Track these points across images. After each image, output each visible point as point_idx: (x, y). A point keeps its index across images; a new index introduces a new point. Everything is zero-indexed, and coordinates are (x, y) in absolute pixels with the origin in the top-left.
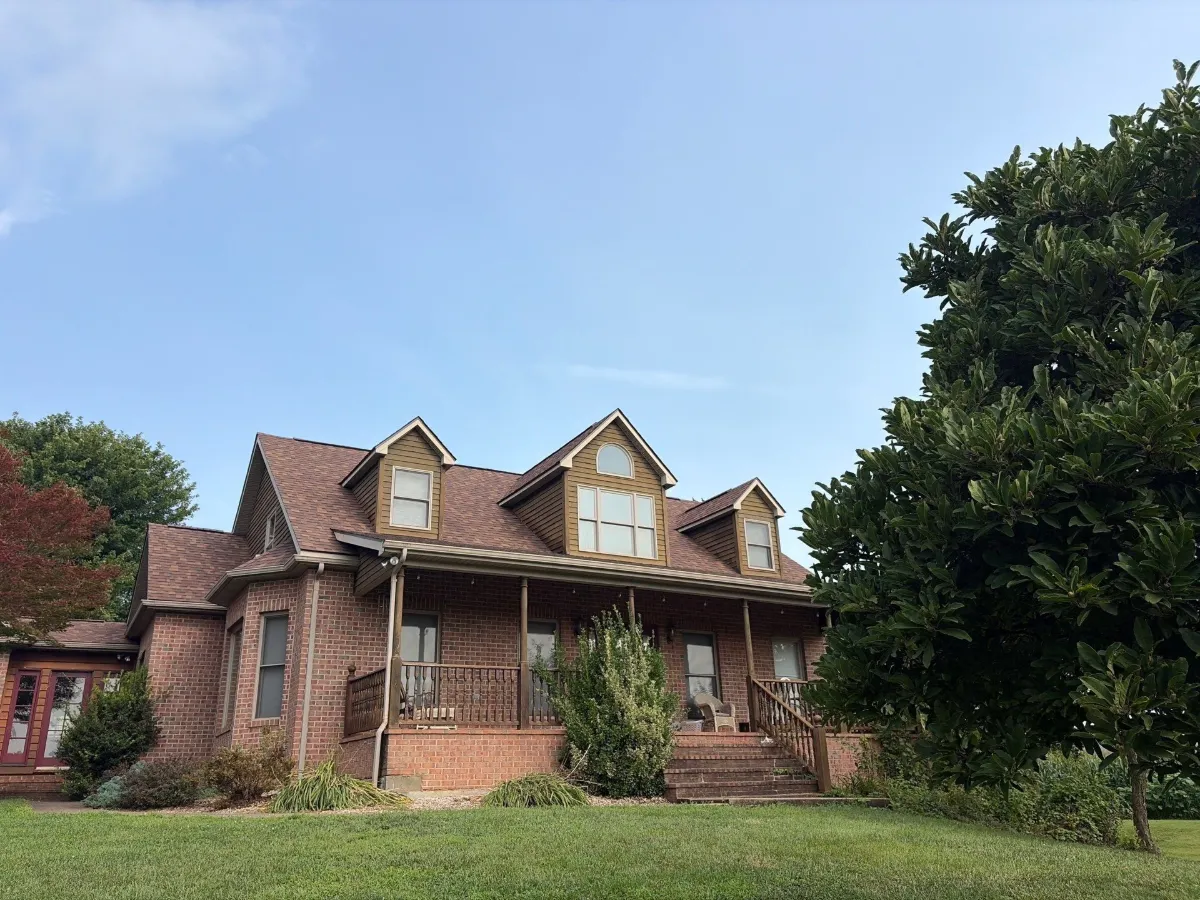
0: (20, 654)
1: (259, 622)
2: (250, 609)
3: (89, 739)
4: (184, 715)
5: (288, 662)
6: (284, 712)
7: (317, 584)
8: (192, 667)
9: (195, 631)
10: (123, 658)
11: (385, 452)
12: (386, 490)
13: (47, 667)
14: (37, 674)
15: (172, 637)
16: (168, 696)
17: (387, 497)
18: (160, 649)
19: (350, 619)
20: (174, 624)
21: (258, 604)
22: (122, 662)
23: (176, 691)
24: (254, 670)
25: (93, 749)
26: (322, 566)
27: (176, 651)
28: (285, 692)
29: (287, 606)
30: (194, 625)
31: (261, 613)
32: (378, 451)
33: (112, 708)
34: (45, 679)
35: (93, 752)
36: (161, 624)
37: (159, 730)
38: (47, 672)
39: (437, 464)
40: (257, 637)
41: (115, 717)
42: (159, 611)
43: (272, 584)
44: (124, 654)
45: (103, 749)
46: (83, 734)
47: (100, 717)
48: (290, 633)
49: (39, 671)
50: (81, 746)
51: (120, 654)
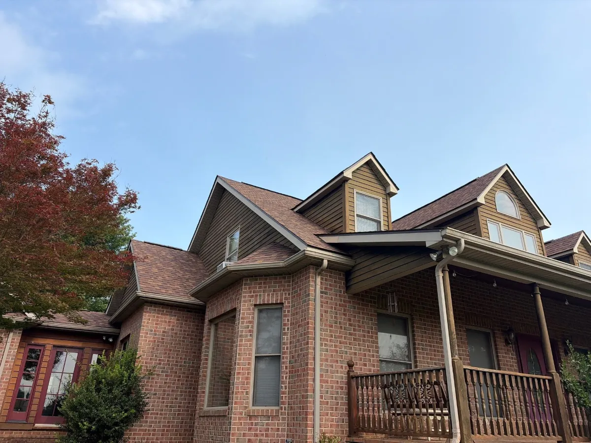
0: (30, 331)
1: (253, 314)
2: (245, 301)
3: (87, 411)
4: (164, 391)
5: (284, 353)
6: (283, 403)
7: (319, 280)
8: (171, 350)
9: (174, 319)
10: (107, 339)
11: (350, 176)
12: (351, 208)
13: (49, 343)
14: (42, 348)
15: (156, 324)
16: (152, 374)
17: (352, 213)
18: (147, 333)
19: (345, 315)
20: (159, 314)
21: (252, 296)
22: (107, 342)
23: (158, 370)
24: (250, 359)
25: (91, 420)
26: (325, 263)
27: (159, 336)
28: (283, 383)
29: (281, 300)
30: (172, 316)
31: (255, 305)
32: (345, 174)
33: (107, 383)
34: (47, 353)
35: (90, 422)
36: (147, 312)
37: (145, 404)
38: (49, 347)
39: (383, 192)
40: (252, 327)
41: (110, 391)
42: (147, 302)
43: (266, 279)
44: (108, 336)
45: (99, 420)
46: (81, 405)
47: (98, 390)
48: (285, 325)
49: (44, 346)
50: (80, 417)
51: (105, 335)
